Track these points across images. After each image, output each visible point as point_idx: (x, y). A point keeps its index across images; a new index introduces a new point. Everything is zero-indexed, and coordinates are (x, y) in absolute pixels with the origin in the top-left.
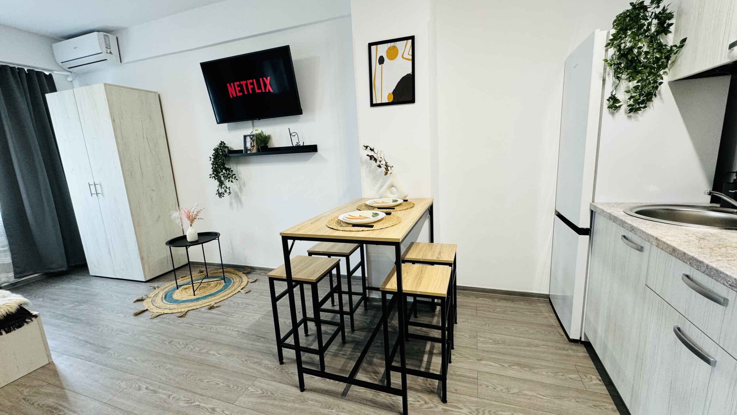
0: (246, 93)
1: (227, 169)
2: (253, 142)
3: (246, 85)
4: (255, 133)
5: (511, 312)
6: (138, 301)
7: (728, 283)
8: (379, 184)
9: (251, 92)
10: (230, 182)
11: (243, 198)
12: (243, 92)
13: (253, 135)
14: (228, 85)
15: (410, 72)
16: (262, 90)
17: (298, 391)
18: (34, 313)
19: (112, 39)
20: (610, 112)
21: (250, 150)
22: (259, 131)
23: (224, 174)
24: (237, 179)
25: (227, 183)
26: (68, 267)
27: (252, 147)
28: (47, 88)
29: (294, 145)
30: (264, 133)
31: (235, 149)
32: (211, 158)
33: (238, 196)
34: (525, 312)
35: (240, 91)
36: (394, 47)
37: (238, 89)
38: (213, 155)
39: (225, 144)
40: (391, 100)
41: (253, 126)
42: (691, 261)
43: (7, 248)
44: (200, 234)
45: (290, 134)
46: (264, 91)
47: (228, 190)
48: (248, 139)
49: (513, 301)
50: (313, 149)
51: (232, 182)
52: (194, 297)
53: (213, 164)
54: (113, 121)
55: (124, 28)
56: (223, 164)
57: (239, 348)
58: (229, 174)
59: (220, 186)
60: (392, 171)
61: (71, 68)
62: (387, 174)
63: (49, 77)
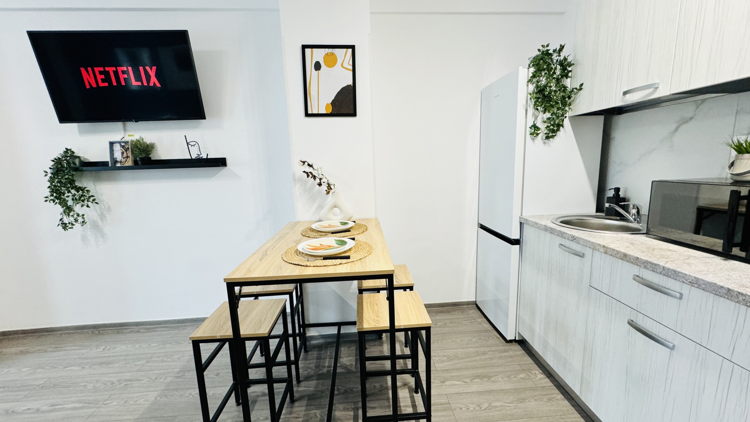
0: (115, 84)
1: (78, 189)
2: (126, 151)
3: (116, 73)
4: (128, 139)
5: (450, 324)
7: (687, 281)
8: (316, 205)
10: (85, 207)
11: (107, 230)
12: (110, 82)
13: (126, 143)
14: (83, 70)
15: (350, 83)
16: (142, 83)
20: (531, 138)
21: (121, 162)
22: (136, 138)
23: (74, 195)
24: (97, 203)
25: (78, 208)
27: (124, 158)
29: (193, 157)
30: (144, 141)
31: (93, 160)
32: (46, 172)
33: (98, 226)
34: (461, 321)
35: (103, 81)
36: (333, 54)
37: (100, 77)
38: (50, 168)
39: (73, 152)
40: (330, 111)
41: (125, 130)
42: (645, 264)
45: (187, 143)
47: (80, 218)
48: (117, 148)
49: (448, 312)
50: (221, 162)
51: (88, 206)
53: (51, 180)
58: (82, 196)
59: (66, 213)
60: (335, 190)
62: (328, 193)
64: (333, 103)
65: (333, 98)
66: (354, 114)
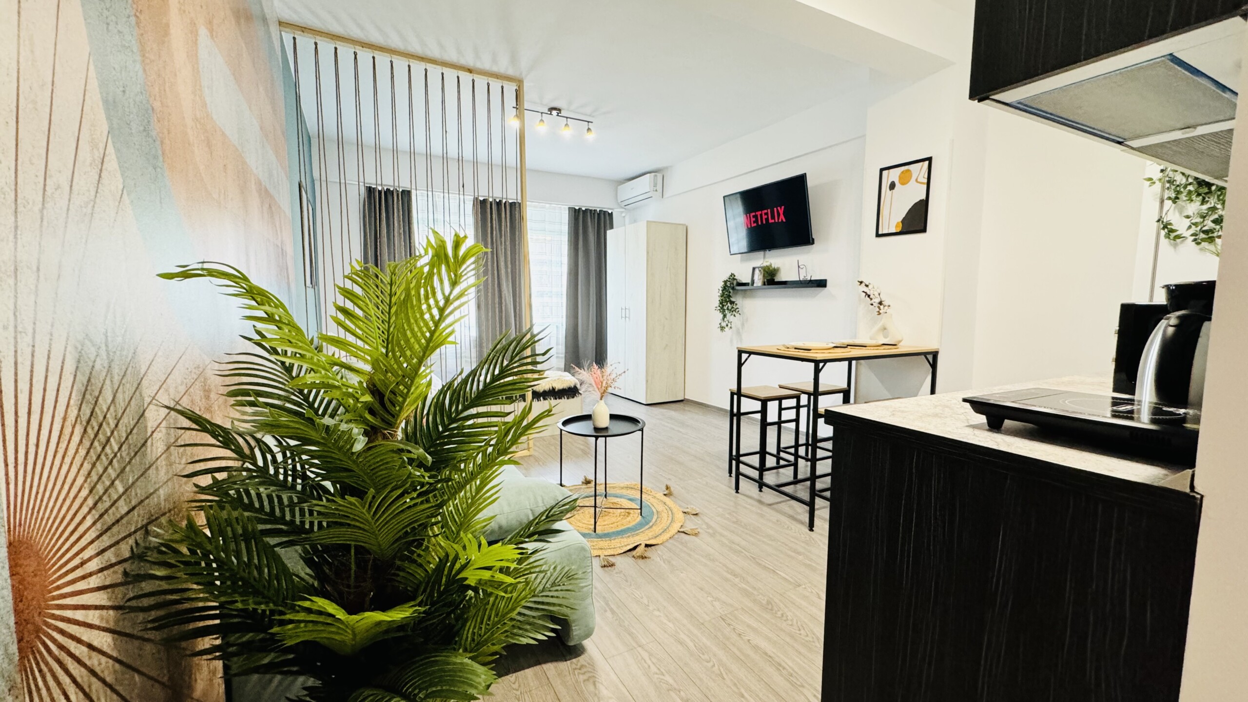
0: (760, 223)
1: (732, 303)
2: (760, 274)
3: (761, 215)
4: (765, 264)
9: (764, 222)
10: (733, 316)
12: (757, 223)
13: (763, 267)
15: (924, 197)
16: (775, 220)
18: (580, 392)
19: (660, 176)
20: (1168, 244)
21: (757, 283)
22: (768, 264)
23: (729, 307)
24: (739, 314)
25: (730, 317)
27: (759, 279)
28: (608, 225)
29: (801, 279)
30: (773, 266)
31: (744, 281)
32: (719, 290)
33: (739, 332)
35: (754, 223)
36: (908, 170)
37: (753, 220)
38: (721, 287)
39: (735, 276)
40: (899, 230)
41: (764, 257)
45: (799, 267)
46: (777, 221)
47: (729, 324)
48: (757, 271)
50: (821, 284)
51: (735, 316)
53: (721, 296)
54: (648, 253)
55: (670, 166)
56: (729, 296)
58: (733, 307)
59: (723, 319)
60: (885, 311)
61: (626, 206)
62: (879, 314)
63: (611, 215)
64: (903, 221)
65: (904, 216)
66: (924, 230)
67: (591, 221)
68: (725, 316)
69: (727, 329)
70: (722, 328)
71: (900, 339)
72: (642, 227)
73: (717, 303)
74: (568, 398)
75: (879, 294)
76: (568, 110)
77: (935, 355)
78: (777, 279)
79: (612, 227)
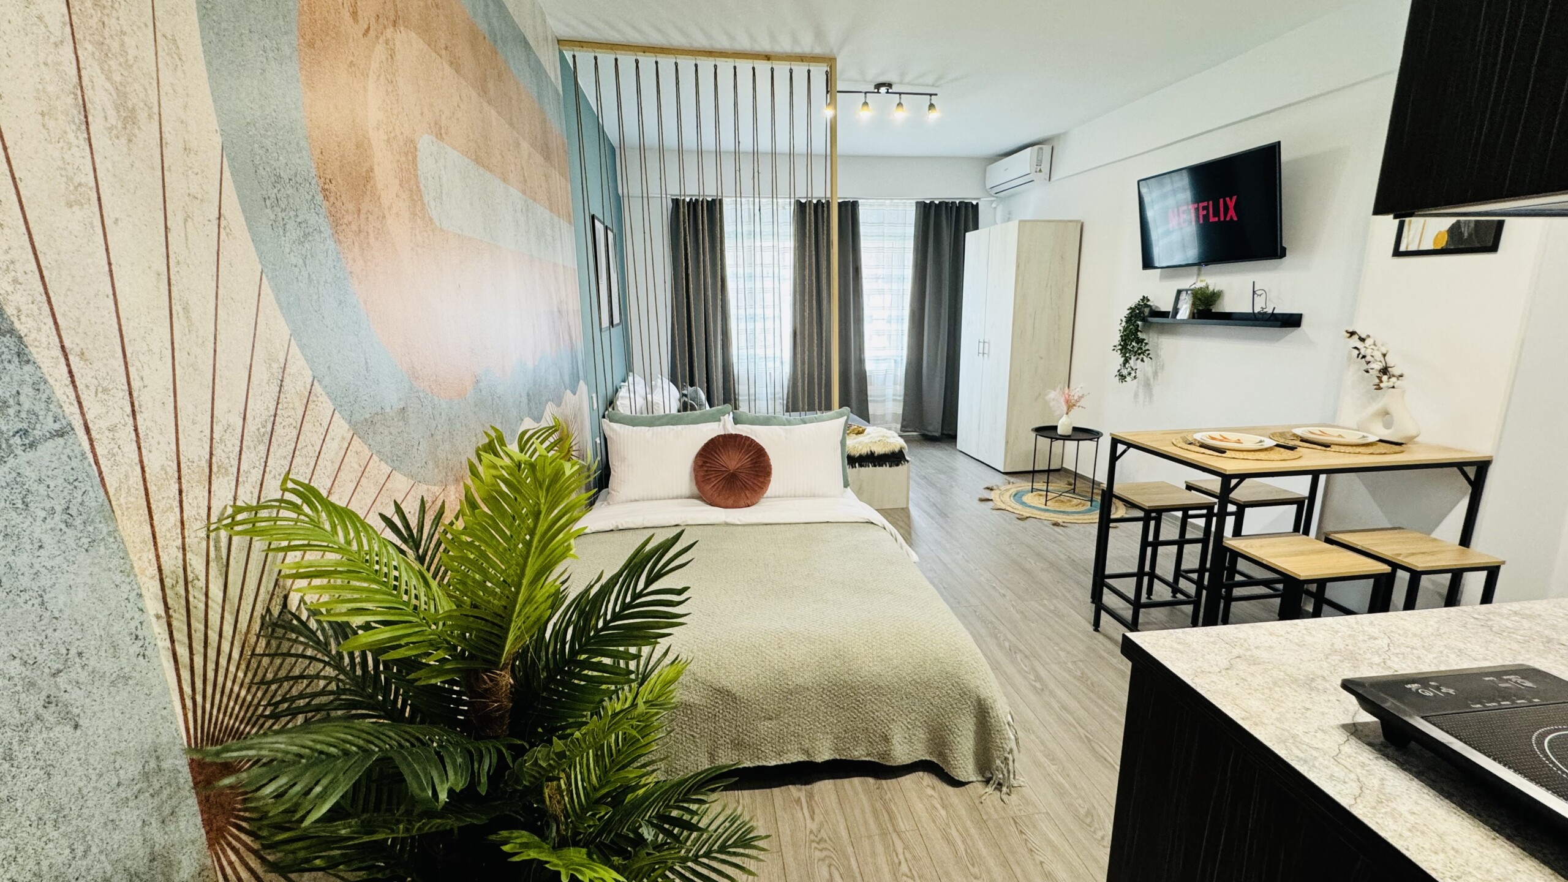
0: (1193, 223)
1: (1140, 341)
3: (1197, 210)
4: (1200, 285)
6: (988, 488)
9: (1202, 221)
10: (1140, 360)
11: (1156, 389)
16: (1219, 218)
17: (1091, 628)
18: (908, 458)
19: (1047, 149)
23: (1134, 347)
24: (1150, 358)
25: (1135, 362)
26: (942, 434)
28: (971, 225)
29: (1256, 312)
31: (1163, 309)
32: (1122, 321)
33: (1148, 384)
35: (1185, 222)
37: (1183, 217)
38: (1126, 317)
39: (1148, 300)
41: (1199, 275)
43: (902, 398)
44: (1075, 429)
45: (1254, 292)
46: (1222, 219)
47: (1133, 372)
48: (1183, 296)
50: (1292, 321)
51: (1142, 360)
52: (1044, 507)
53: (1124, 328)
54: (1018, 266)
55: (1065, 134)
56: (1137, 331)
57: (1059, 570)
58: (1141, 348)
59: (1124, 364)
60: (1391, 384)
61: (999, 193)
62: (1378, 388)
63: (975, 208)
67: (947, 217)
68: (1126, 361)
69: (1128, 379)
70: (1123, 378)
71: (1413, 433)
72: (1014, 226)
73: (1116, 339)
74: (890, 466)
75: (1384, 355)
76: (901, 83)
77: (1482, 467)
78: (1216, 309)
79: (976, 227)
